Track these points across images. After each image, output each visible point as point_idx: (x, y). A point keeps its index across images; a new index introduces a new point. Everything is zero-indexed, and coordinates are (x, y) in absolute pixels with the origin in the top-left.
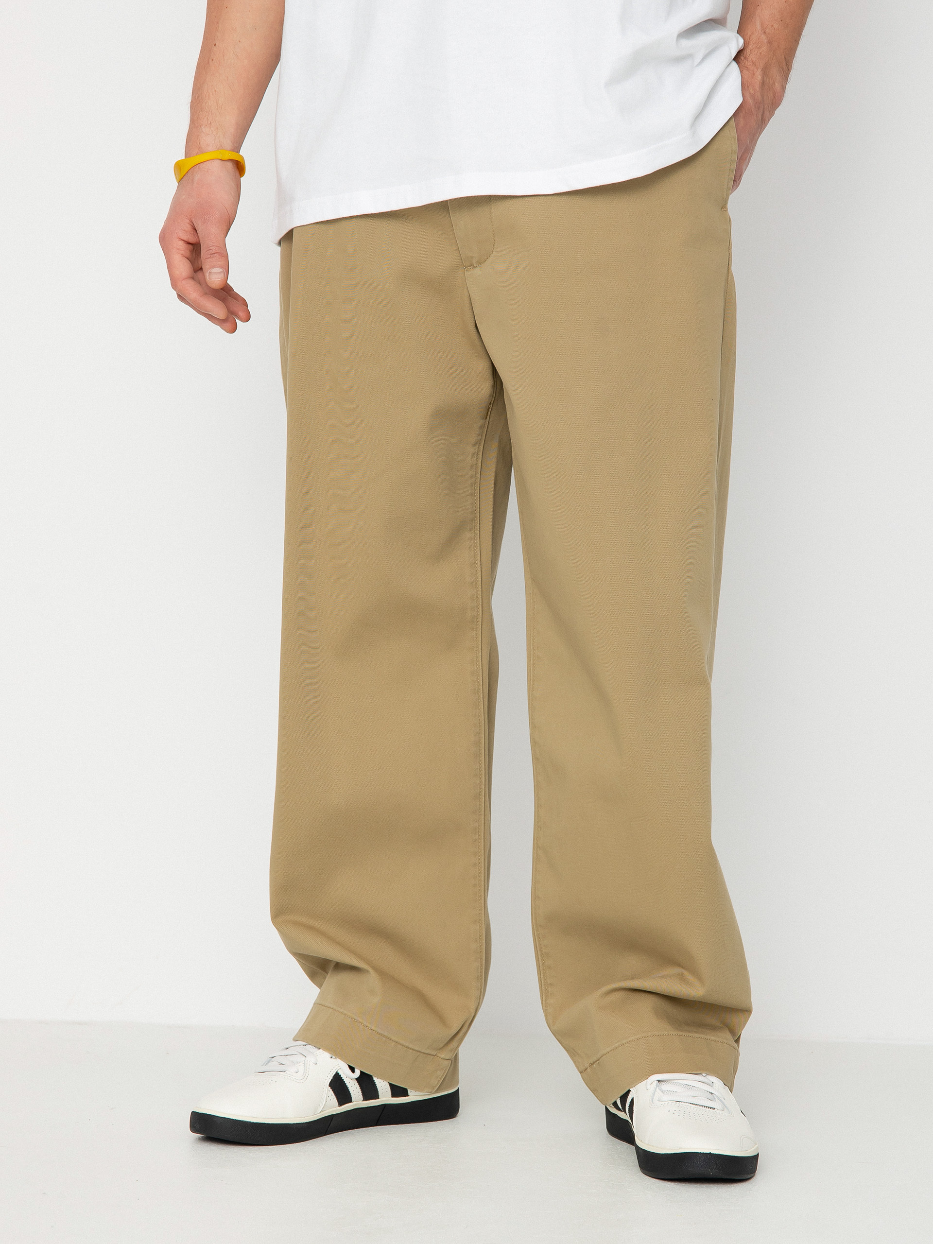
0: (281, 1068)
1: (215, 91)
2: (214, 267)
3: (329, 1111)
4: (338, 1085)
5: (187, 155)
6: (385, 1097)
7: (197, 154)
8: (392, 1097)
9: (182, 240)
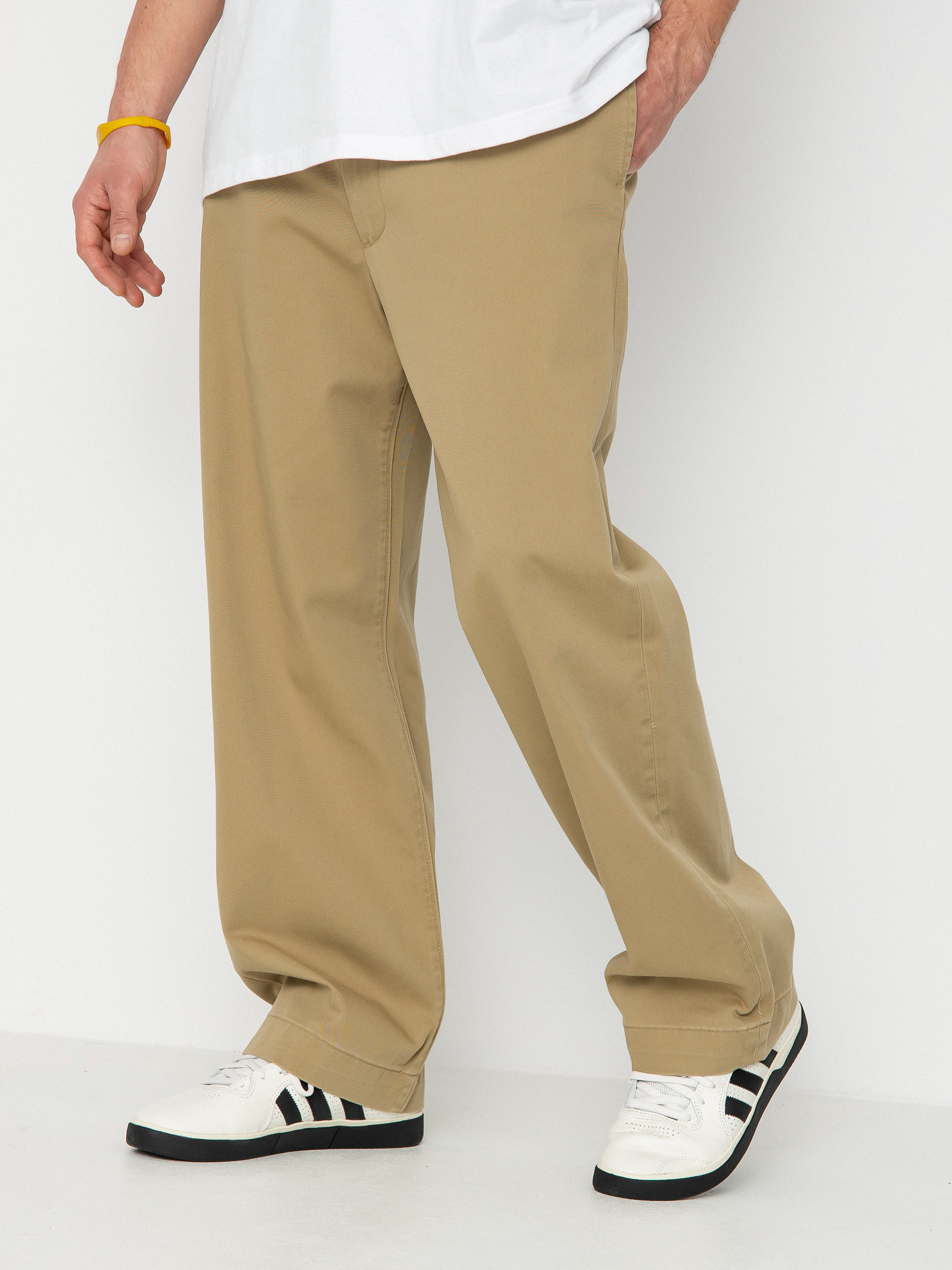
0: (227, 1081)
1: (142, 55)
2: (121, 233)
3: (276, 1128)
4: (286, 1102)
5: (110, 118)
6: (339, 1118)
7: (118, 118)
8: (347, 1119)
9: (93, 205)
